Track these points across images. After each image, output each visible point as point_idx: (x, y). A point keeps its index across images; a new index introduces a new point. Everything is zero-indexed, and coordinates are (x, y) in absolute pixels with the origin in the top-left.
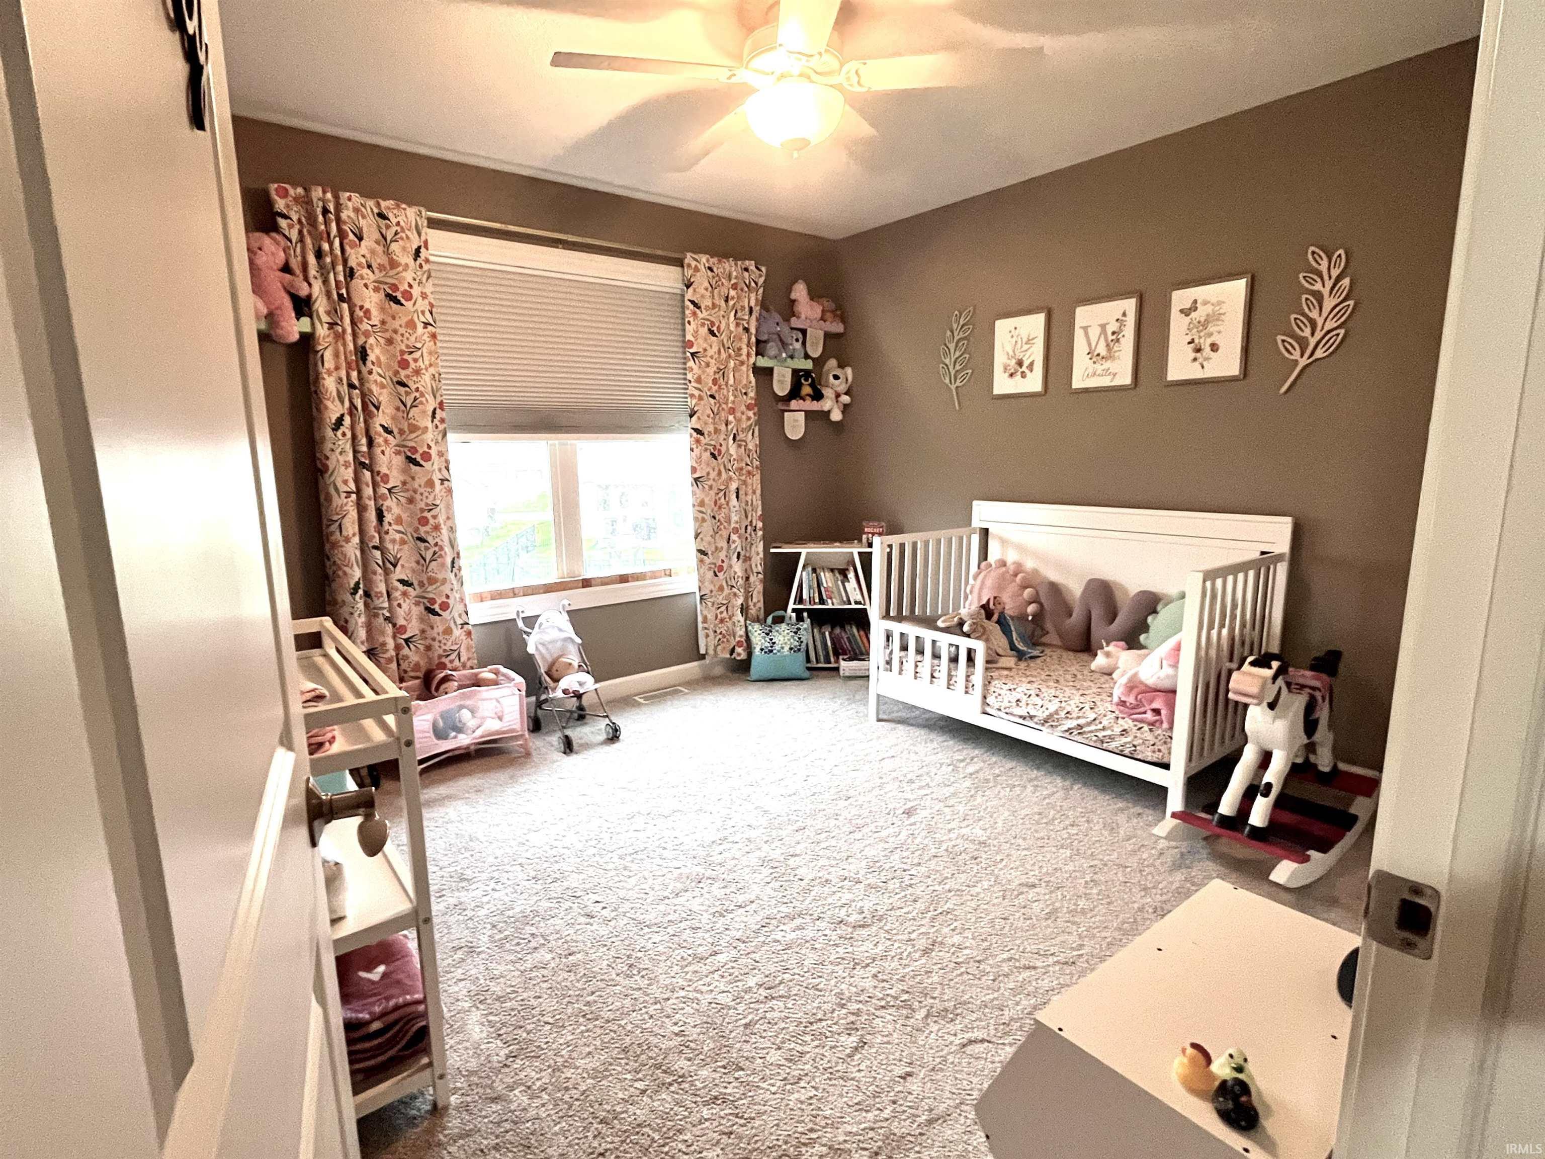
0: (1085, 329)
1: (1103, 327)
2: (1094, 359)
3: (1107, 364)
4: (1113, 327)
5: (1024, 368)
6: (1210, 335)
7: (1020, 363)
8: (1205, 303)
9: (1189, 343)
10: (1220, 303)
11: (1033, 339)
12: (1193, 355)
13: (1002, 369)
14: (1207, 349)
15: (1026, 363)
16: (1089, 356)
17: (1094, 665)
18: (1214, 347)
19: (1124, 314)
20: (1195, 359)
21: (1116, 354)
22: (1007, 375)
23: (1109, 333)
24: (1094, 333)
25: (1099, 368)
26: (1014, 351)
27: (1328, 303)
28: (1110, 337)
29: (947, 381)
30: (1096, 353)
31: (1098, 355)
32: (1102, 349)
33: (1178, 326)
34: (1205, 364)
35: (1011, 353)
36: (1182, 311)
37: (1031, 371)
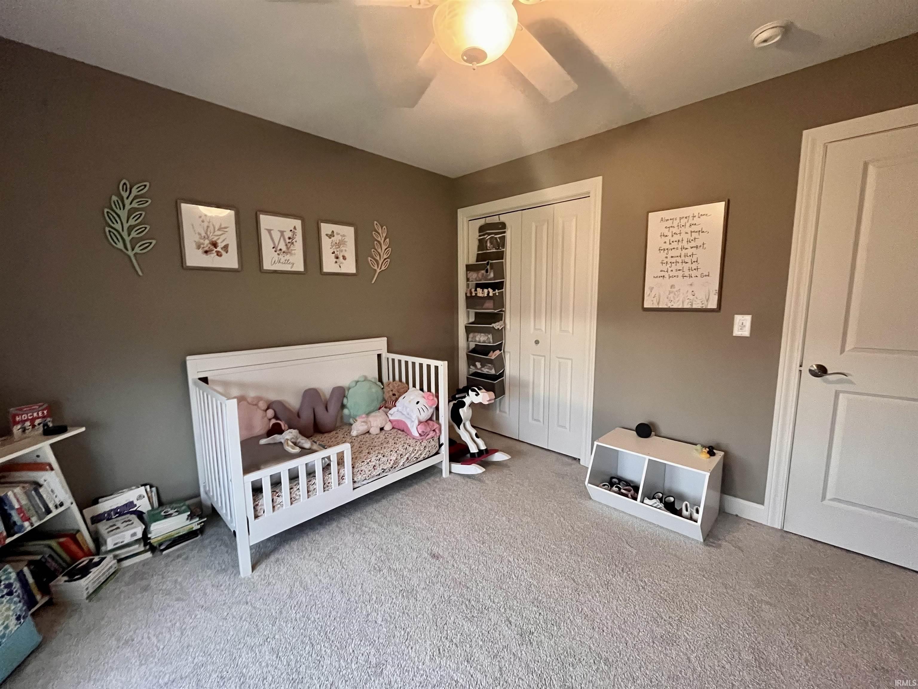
0: (269, 231)
1: (282, 233)
2: (278, 252)
3: (288, 257)
4: (288, 234)
5: (219, 249)
6: (342, 251)
7: (215, 245)
8: (338, 234)
9: (333, 253)
10: (344, 236)
11: (226, 228)
12: (335, 260)
13: (194, 246)
14: (341, 258)
15: (221, 245)
16: (274, 249)
17: (354, 433)
18: (344, 258)
19: (295, 228)
20: (336, 262)
21: (293, 252)
22: (200, 251)
23: (287, 237)
24: (276, 236)
25: (283, 258)
26: (206, 233)
27: (384, 247)
28: (288, 241)
29: (120, 245)
30: (279, 248)
31: (281, 250)
32: (282, 246)
33: (326, 242)
34: (341, 265)
35: (203, 234)
36: (327, 235)
37: (227, 252)
